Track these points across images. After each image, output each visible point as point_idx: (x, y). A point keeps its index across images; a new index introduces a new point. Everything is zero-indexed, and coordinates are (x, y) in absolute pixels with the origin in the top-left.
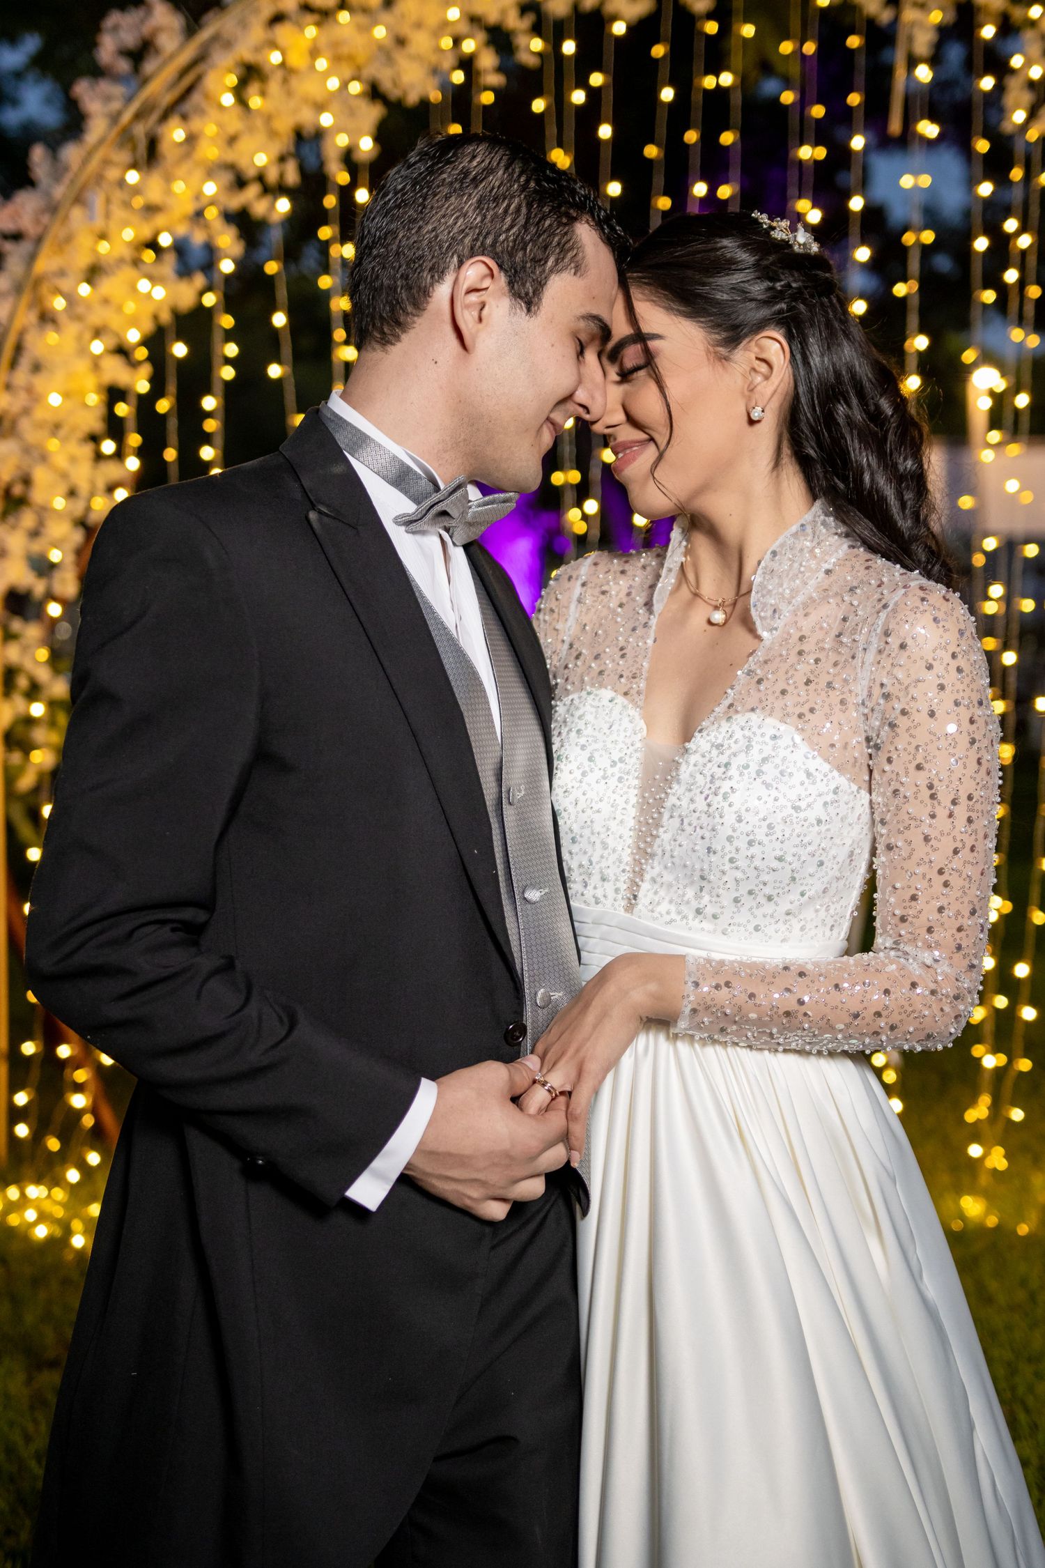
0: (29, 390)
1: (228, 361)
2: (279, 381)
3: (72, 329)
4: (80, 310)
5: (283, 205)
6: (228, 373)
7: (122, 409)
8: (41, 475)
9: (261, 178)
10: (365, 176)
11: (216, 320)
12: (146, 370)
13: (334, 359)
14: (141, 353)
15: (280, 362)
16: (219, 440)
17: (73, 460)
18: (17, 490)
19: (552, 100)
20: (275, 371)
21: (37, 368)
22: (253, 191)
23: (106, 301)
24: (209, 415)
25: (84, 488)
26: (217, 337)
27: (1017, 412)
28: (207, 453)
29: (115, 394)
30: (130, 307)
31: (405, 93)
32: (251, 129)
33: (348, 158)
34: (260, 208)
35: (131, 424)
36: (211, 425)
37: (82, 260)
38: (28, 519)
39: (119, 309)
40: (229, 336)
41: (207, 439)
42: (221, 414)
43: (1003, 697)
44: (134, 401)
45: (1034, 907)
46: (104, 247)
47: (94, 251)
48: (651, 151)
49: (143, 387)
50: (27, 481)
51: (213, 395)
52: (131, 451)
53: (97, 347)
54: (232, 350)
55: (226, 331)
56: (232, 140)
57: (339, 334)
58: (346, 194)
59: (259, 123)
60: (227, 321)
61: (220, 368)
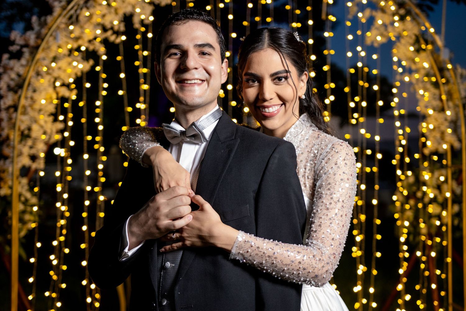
0: (32, 98)
1: (105, 89)
2: (122, 96)
3: (48, 77)
4: (50, 71)
5: (124, 38)
6: (104, 93)
7: (66, 105)
8: (35, 127)
9: (112, 28)
10: (150, 29)
11: (100, 76)
12: (75, 92)
13: (140, 89)
14: (73, 86)
15: (122, 90)
16: (101, 115)
17: (46, 122)
18: (26, 132)
19: (213, 6)
20: (121, 93)
21: (35, 91)
22: (109, 33)
23: (60, 68)
24: (98, 107)
25: (49, 131)
26: (101, 81)
27: (362, 107)
28: (97, 120)
29: (63, 100)
30: (69, 71)
31: (161, 2)
32: (110, 13)
33: (142, 23)
34: (112, 38)
35: (70, 110)
36: (98, 111)
37: (52, 55)
38: (30, 142)
39: (65, 71)
40: (105, 81)
41: (97, 115)
42: (101, 107)
43: (361, 199)
44: (70, 102)
45: (374, 269)
46: (60, 50)
47: (57, 51)
48: (245, 23)
49: (74, 97)
50: (29, 129)
51: (99, 100)
52: (70, 119)
53: (58, 84)
54: (106, 85)
55: (104, 79)
56: (103, 16)
57: (142, 80)
58: (144, 34)
59: (113, 10)
60: (104, 76)
61: (101, 92)
